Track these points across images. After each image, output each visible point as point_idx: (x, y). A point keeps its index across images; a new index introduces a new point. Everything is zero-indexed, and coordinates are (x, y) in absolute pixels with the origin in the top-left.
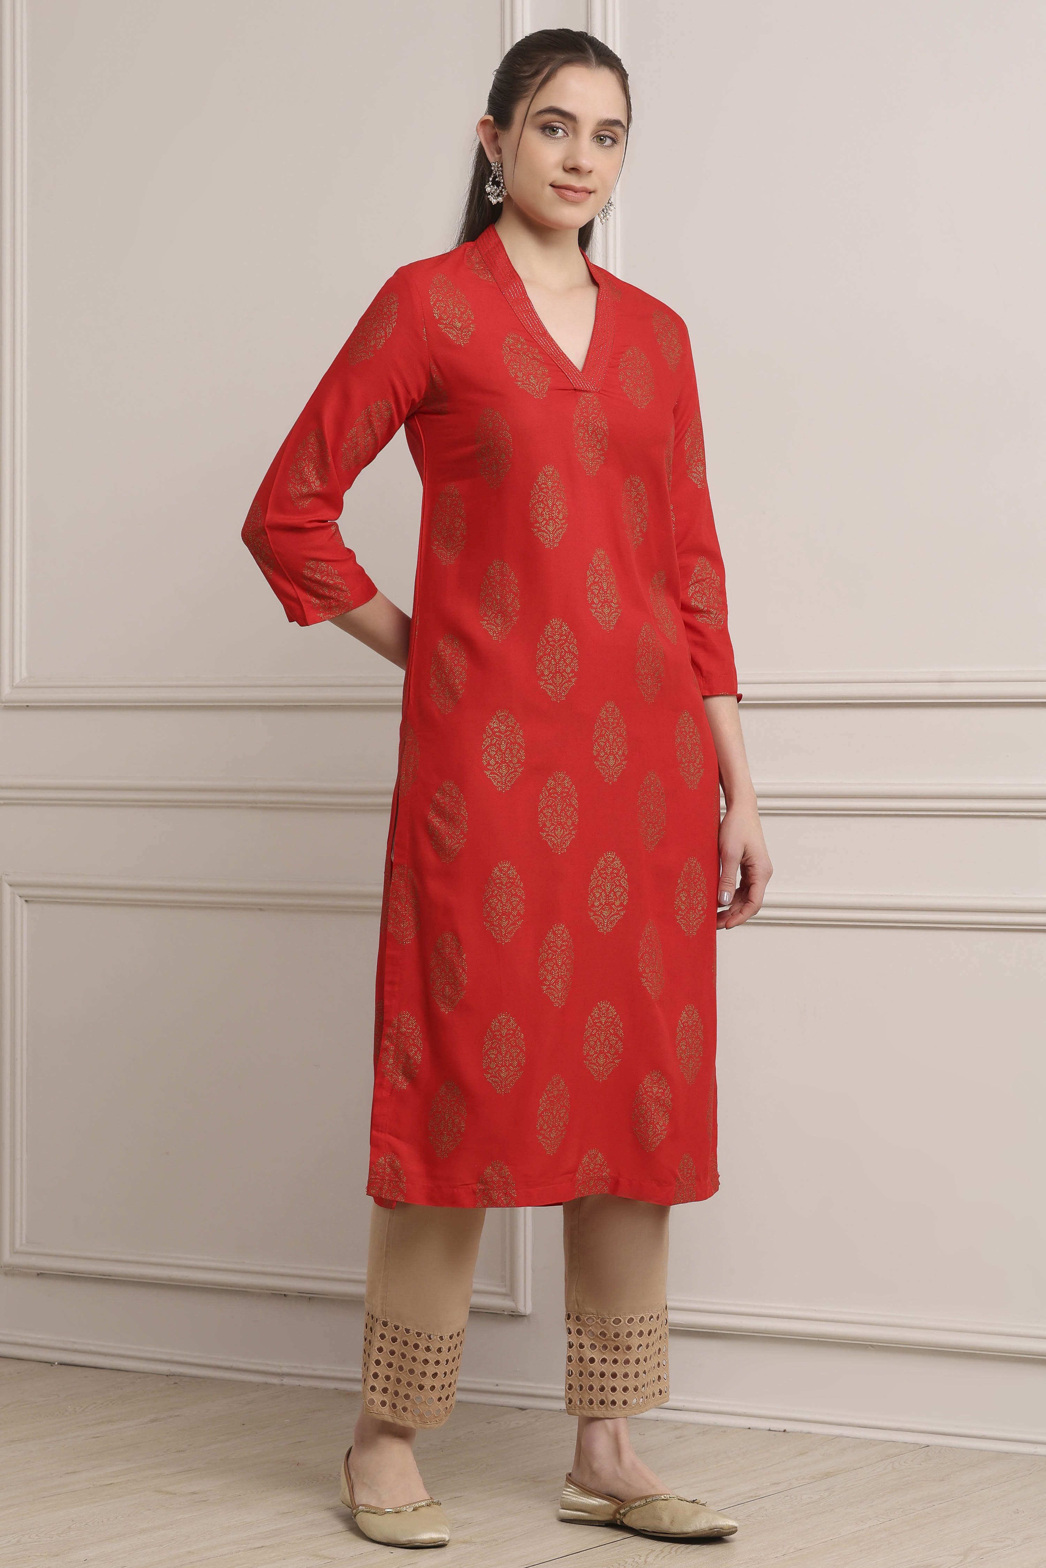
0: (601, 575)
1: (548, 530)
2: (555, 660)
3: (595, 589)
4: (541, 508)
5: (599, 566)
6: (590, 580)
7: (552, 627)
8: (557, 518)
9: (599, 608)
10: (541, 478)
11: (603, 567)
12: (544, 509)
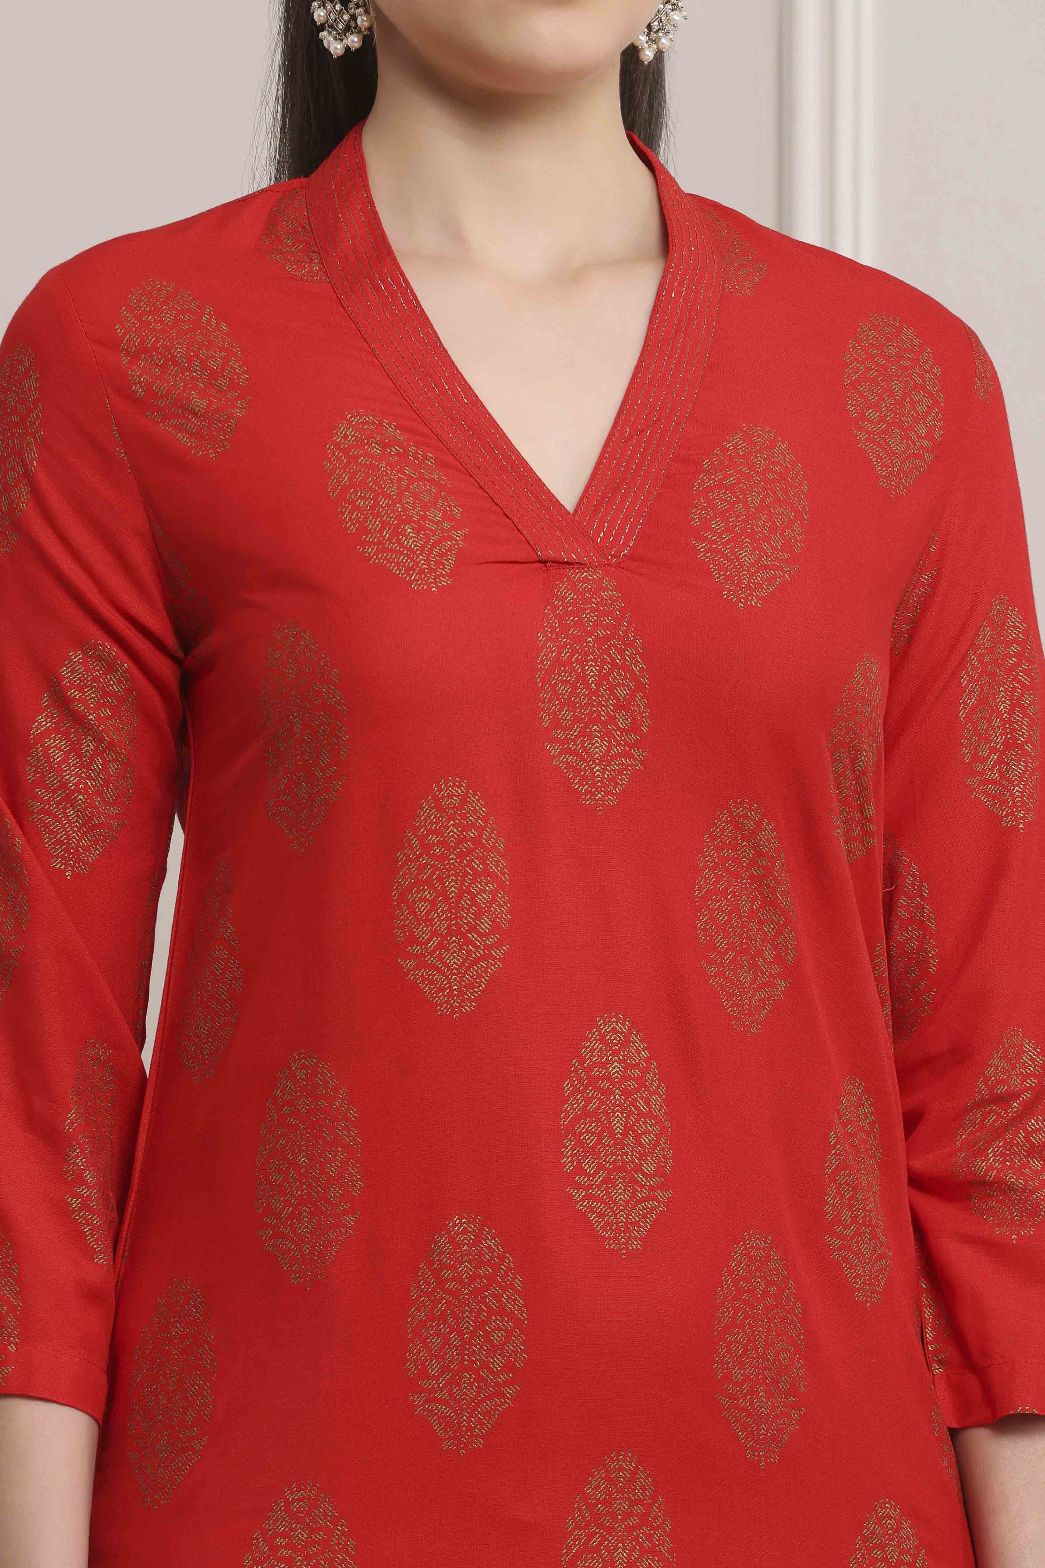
0: (609, 1092)
1: (445, 964)
2: (460, 1333)
3: (588, 1131)
4: (425, 900)
5: (603, 1065)
6: (574, 1106)
7: (452, 1240)
8: (473, 929)
9: (599, 1187)
10: (427, 815)
11: (615, 1069)
12: (433, 903)
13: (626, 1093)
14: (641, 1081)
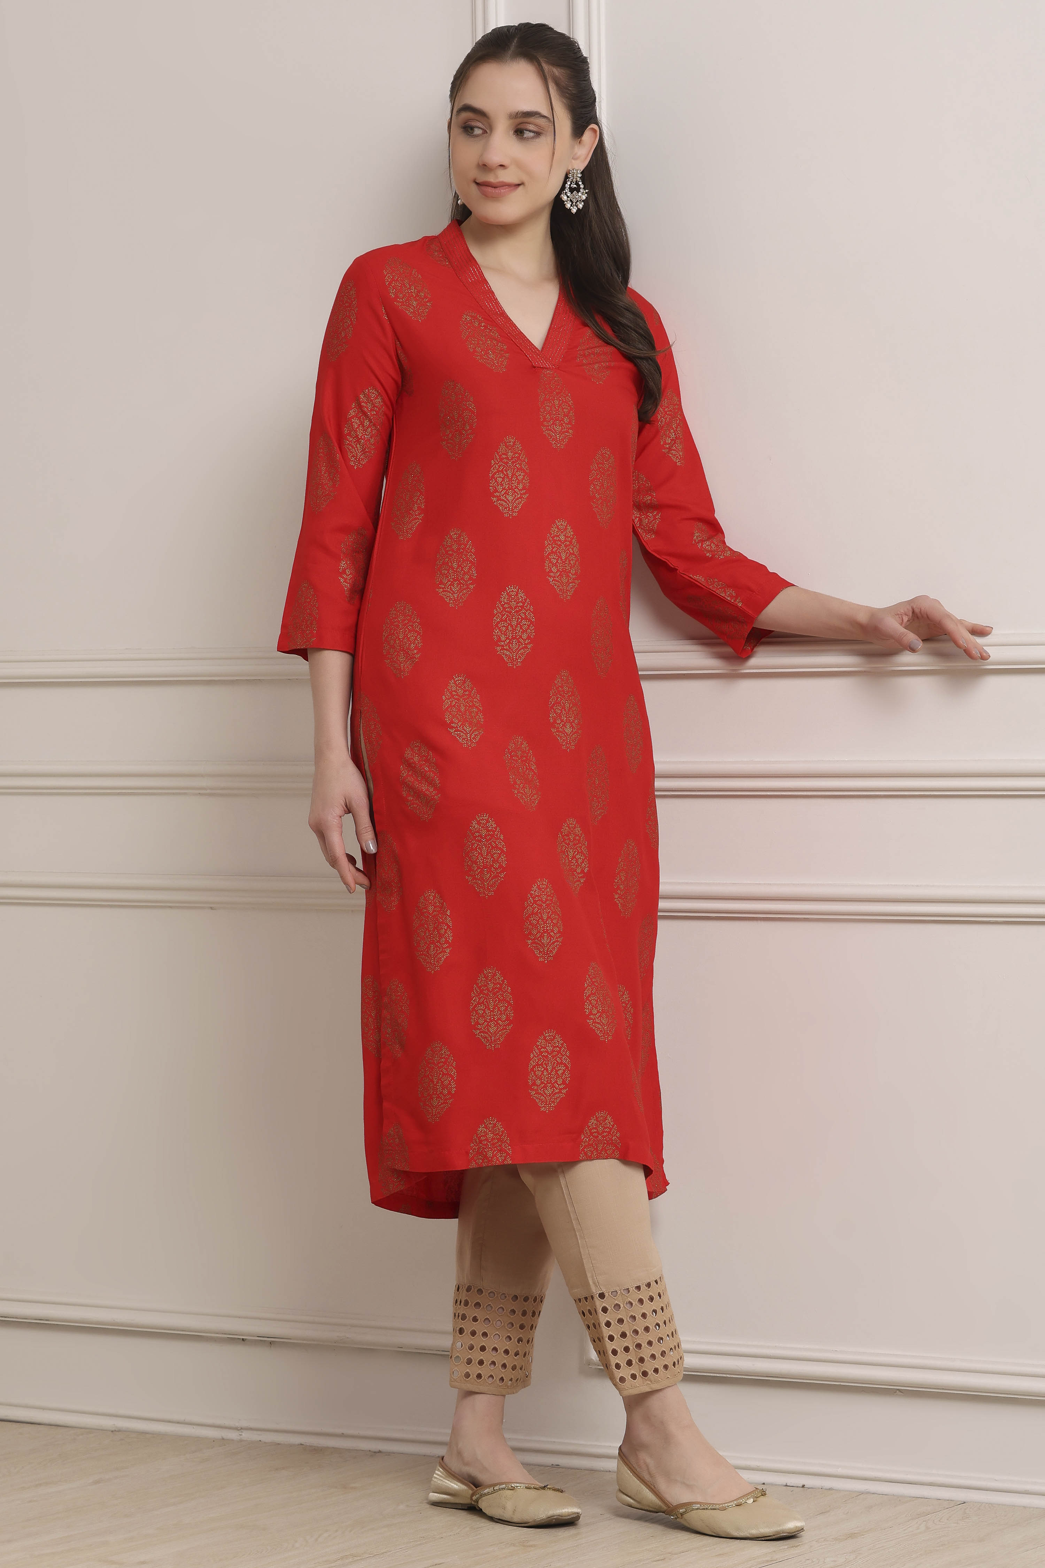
0: (560, 545)
1: (507, 499)
2: (512, 626)
3: (553, 558)
4: (501, 477)
5: (558, 536)
6: (549, 549)
7: (508, 594)
8: (516, 487)
9: (557, 577)
10: (502, 448)
11: (562, 538)
12: (503, 479)
13: (566, 546)
14: (571, 542)
